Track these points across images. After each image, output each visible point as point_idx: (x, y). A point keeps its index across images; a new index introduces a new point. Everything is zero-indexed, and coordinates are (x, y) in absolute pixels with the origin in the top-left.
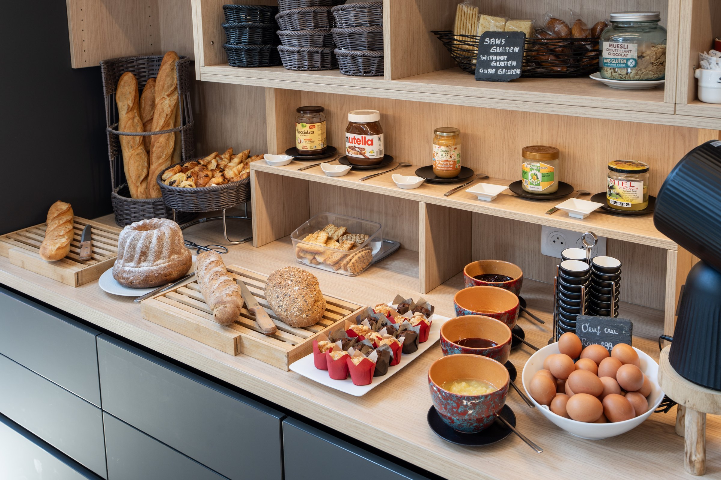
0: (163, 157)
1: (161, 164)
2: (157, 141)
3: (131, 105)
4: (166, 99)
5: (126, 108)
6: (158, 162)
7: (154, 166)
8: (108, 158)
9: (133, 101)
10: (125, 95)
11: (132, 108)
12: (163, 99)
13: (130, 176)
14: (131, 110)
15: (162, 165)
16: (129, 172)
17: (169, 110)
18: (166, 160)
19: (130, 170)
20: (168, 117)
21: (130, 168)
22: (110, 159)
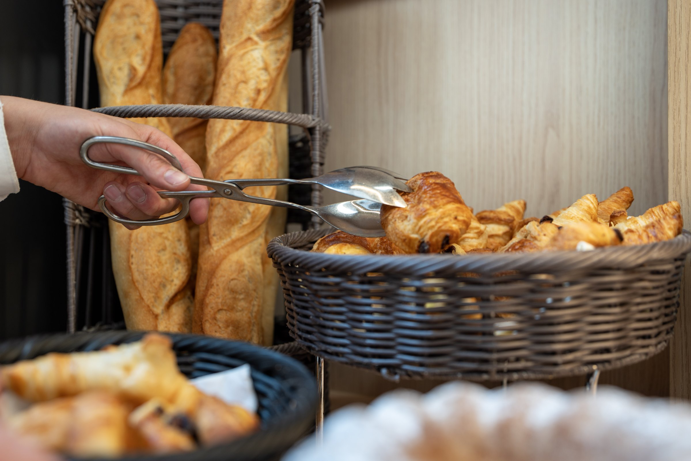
0: (245, 222)
1: (238, 244)
2: (228, 169)
3: (141, 70)
4: (256, 43)
5: (123, 76)
6: (229, 235)
7: (216, 248)
8: (62, 215)
9: (148, 58)
10: (122, 44)
11: (144, 78)
12: (249, 43)
13: (133, 282)
14: (140, 84)
15: (242, 247)
16: (130, 268)
17: (264, 77)
18: (253, 232)
19: (133, 260)
20: (263, 97)
21: (133, 252)
22: (68, 220)
